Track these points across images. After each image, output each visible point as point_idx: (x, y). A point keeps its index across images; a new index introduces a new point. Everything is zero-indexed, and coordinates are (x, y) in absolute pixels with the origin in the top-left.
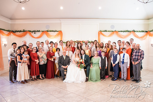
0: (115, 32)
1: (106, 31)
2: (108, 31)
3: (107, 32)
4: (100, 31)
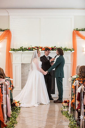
4: (76, 29)
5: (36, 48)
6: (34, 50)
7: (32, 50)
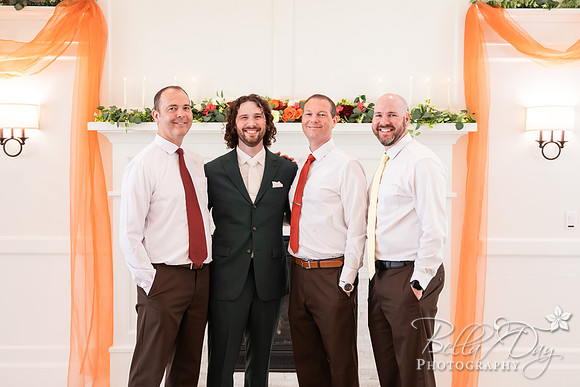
2: (572, 2)
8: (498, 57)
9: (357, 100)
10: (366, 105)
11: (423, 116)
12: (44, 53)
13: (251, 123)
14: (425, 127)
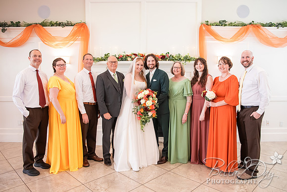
0: (251, 28)
1: (222, 23)
2: (231, 24)
3: (225, 25)
4: (205, 23)
5: (133, 56)
6: (129, 59)
7: (126, 60)
8: (209, 41)
9: (166, 54)
10: (169, 55)
11: (187, 59)
12: (70, 40)
13: (151, 63)
14: (188, 62)
